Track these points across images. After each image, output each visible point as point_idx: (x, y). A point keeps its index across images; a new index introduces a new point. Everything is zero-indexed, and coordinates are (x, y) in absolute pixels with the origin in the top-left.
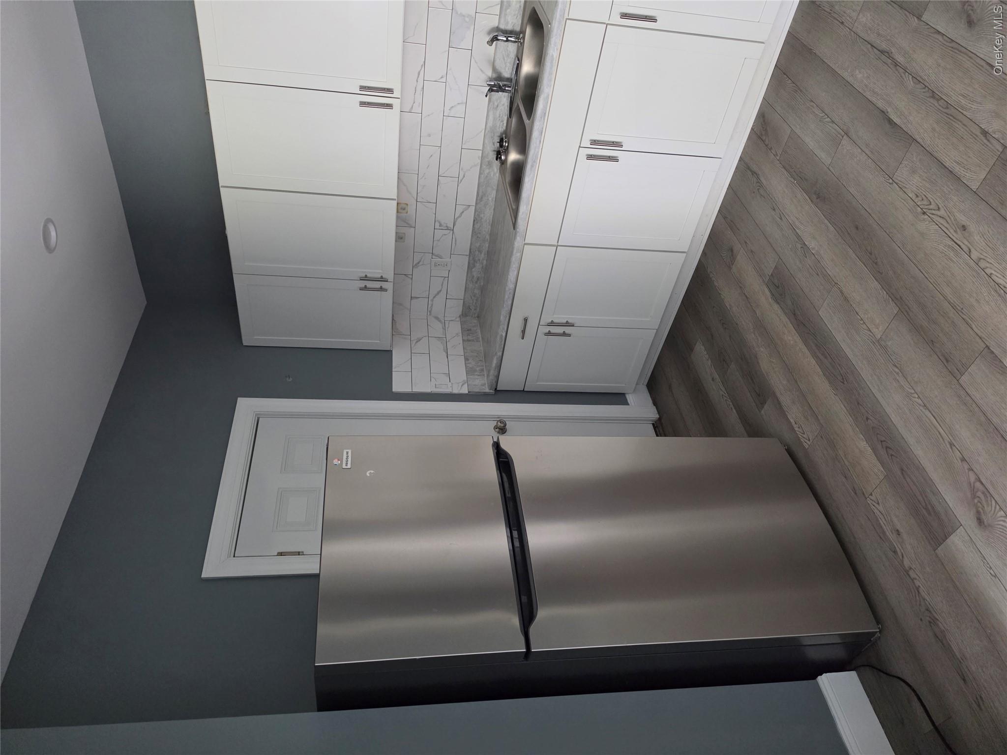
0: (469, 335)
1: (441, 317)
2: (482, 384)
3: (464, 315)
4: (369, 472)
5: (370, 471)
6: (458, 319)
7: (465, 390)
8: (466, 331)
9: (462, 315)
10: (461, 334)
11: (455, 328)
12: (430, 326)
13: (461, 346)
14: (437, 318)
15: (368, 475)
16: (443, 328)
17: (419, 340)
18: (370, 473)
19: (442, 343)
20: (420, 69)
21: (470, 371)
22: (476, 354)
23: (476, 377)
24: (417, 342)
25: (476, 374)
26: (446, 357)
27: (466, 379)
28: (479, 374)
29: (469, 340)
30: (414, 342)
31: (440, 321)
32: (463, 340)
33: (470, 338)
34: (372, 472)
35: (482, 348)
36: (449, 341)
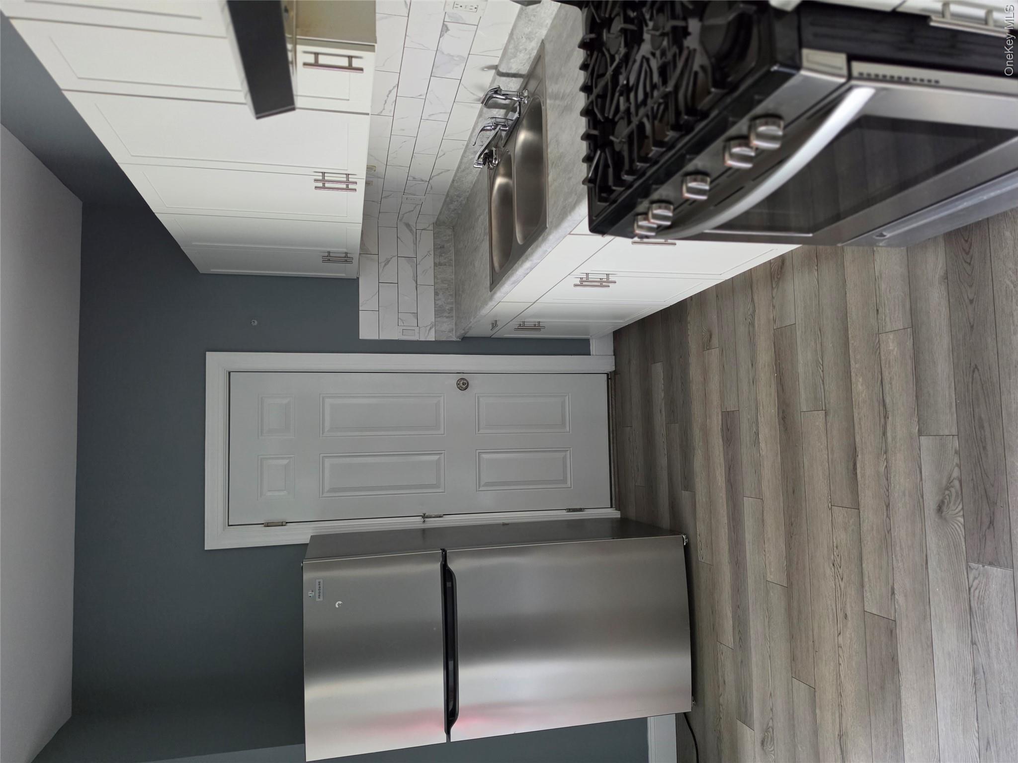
0: (442, 256)
1: (412, 224)
2: (449, 331)
3: (438, 224)
4: (337, 603)
5: (339, 602)
6: (431, 228)
7: (432, 337)
8: (439, 249)
9: (436, 223)
10: (433, 252)
11: (427, 241)
12: (399, 238)
13: (431, 272)
14: (408, 225)
15: (337, 606)
16: (414, 244)
17: (388, 262)
18: (339, 605)
19: (411, 266)
20: (391, 89)
21: (439, 311)
22: (446, 285)
23: (445, 319)
24: (385, 265)
25: (445, 315)
26: (415, 288)
27: (434, 321)
28: (447, 315)
29: (440, 264)
30: (383, 264)
31: (411, 230)
32: (435, 264)
33: (443, 260)
34: (340, 602)
35: (453, 276)
36: (419, 264)
